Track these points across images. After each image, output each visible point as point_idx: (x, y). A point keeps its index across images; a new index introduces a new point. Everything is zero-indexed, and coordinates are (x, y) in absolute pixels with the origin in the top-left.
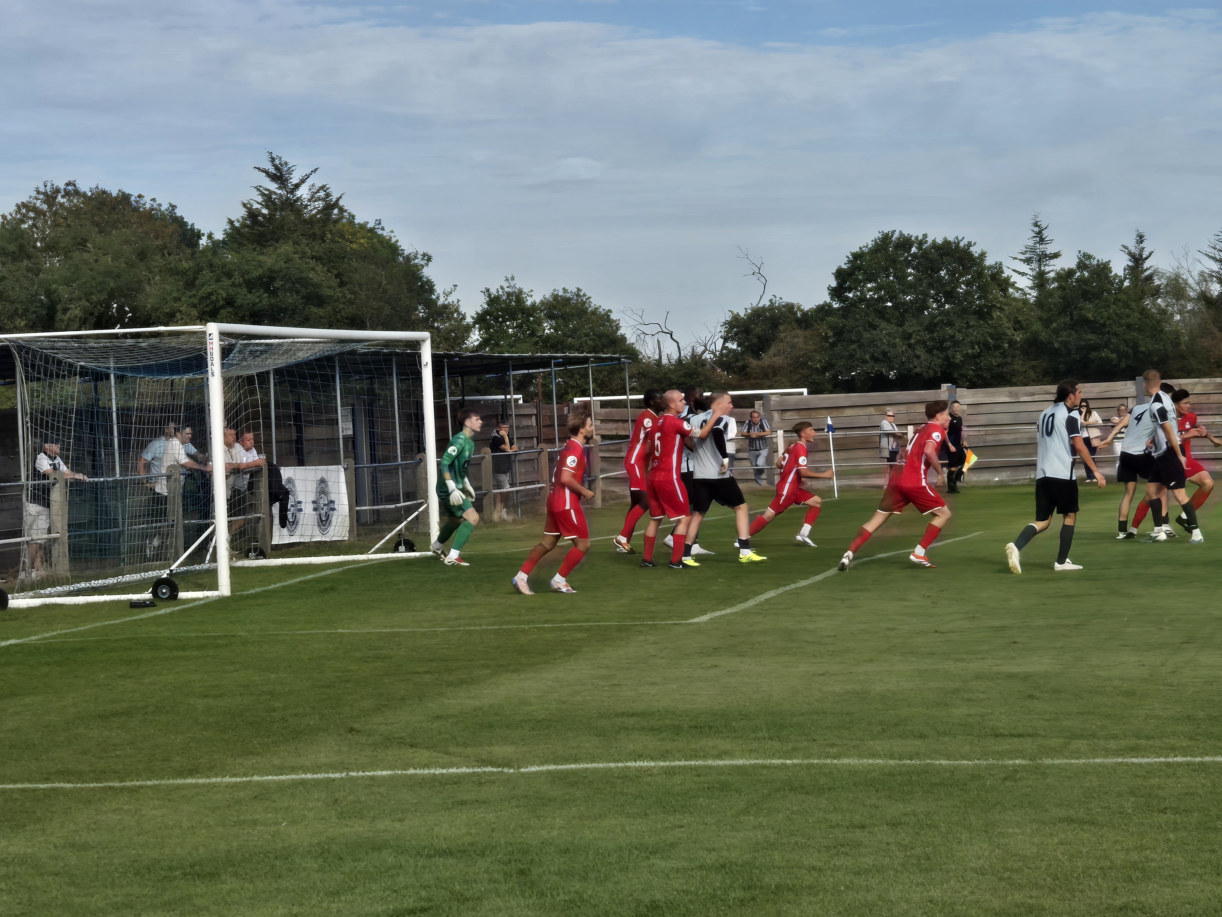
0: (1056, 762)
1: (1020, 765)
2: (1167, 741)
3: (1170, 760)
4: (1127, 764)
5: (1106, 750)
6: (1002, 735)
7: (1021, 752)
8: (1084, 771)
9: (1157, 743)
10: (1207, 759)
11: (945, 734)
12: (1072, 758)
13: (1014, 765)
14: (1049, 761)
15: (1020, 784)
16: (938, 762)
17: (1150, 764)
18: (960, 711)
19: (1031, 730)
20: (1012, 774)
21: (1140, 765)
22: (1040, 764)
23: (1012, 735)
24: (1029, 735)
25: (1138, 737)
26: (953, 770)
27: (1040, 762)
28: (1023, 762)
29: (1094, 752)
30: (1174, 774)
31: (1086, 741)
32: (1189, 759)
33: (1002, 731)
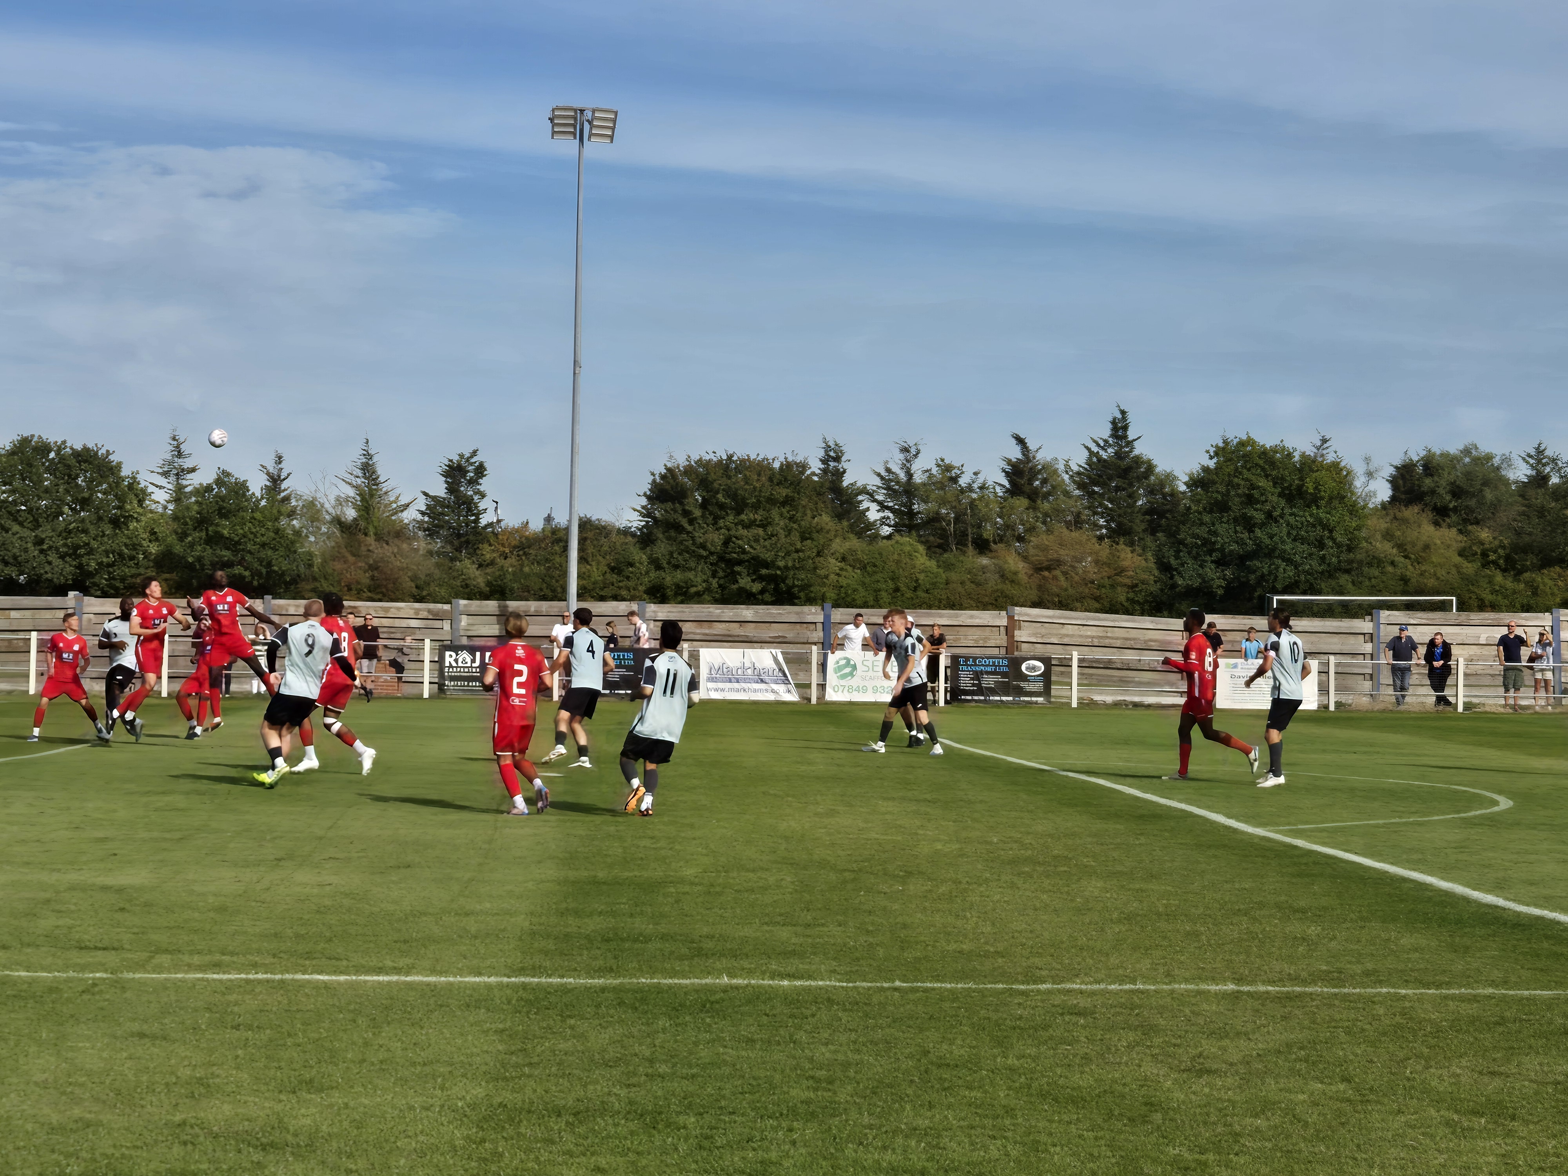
0: (137, 976)
1: (100, 979)
2: (251, 958)
3: (251, 976)
4: (207, 980)
5: (189, 966)
6: (86, 948)
7: (104, 965)
8: (164, 986)
9: (241, 959)
10: (288, 976)
11: (29, 945)
12: (154, 972)
13: (94, 979)
14: (131, 975)
15: (97, 997)
16: (17, 974)
17: (230, 980)
18: (47, 923)
19: (116, 944)
20: (92, 988)
21: (221, 981)
22: (121, 978)
23: (96, 948)
24: (114, 949)
25: (224, 954)
26: (31, 982)
27: (120, 976)
28: (105, 975)
29: (177, 968)
30: (253, 990)
31: (169, 956)
32: (269, 976)
33: (88, 943)
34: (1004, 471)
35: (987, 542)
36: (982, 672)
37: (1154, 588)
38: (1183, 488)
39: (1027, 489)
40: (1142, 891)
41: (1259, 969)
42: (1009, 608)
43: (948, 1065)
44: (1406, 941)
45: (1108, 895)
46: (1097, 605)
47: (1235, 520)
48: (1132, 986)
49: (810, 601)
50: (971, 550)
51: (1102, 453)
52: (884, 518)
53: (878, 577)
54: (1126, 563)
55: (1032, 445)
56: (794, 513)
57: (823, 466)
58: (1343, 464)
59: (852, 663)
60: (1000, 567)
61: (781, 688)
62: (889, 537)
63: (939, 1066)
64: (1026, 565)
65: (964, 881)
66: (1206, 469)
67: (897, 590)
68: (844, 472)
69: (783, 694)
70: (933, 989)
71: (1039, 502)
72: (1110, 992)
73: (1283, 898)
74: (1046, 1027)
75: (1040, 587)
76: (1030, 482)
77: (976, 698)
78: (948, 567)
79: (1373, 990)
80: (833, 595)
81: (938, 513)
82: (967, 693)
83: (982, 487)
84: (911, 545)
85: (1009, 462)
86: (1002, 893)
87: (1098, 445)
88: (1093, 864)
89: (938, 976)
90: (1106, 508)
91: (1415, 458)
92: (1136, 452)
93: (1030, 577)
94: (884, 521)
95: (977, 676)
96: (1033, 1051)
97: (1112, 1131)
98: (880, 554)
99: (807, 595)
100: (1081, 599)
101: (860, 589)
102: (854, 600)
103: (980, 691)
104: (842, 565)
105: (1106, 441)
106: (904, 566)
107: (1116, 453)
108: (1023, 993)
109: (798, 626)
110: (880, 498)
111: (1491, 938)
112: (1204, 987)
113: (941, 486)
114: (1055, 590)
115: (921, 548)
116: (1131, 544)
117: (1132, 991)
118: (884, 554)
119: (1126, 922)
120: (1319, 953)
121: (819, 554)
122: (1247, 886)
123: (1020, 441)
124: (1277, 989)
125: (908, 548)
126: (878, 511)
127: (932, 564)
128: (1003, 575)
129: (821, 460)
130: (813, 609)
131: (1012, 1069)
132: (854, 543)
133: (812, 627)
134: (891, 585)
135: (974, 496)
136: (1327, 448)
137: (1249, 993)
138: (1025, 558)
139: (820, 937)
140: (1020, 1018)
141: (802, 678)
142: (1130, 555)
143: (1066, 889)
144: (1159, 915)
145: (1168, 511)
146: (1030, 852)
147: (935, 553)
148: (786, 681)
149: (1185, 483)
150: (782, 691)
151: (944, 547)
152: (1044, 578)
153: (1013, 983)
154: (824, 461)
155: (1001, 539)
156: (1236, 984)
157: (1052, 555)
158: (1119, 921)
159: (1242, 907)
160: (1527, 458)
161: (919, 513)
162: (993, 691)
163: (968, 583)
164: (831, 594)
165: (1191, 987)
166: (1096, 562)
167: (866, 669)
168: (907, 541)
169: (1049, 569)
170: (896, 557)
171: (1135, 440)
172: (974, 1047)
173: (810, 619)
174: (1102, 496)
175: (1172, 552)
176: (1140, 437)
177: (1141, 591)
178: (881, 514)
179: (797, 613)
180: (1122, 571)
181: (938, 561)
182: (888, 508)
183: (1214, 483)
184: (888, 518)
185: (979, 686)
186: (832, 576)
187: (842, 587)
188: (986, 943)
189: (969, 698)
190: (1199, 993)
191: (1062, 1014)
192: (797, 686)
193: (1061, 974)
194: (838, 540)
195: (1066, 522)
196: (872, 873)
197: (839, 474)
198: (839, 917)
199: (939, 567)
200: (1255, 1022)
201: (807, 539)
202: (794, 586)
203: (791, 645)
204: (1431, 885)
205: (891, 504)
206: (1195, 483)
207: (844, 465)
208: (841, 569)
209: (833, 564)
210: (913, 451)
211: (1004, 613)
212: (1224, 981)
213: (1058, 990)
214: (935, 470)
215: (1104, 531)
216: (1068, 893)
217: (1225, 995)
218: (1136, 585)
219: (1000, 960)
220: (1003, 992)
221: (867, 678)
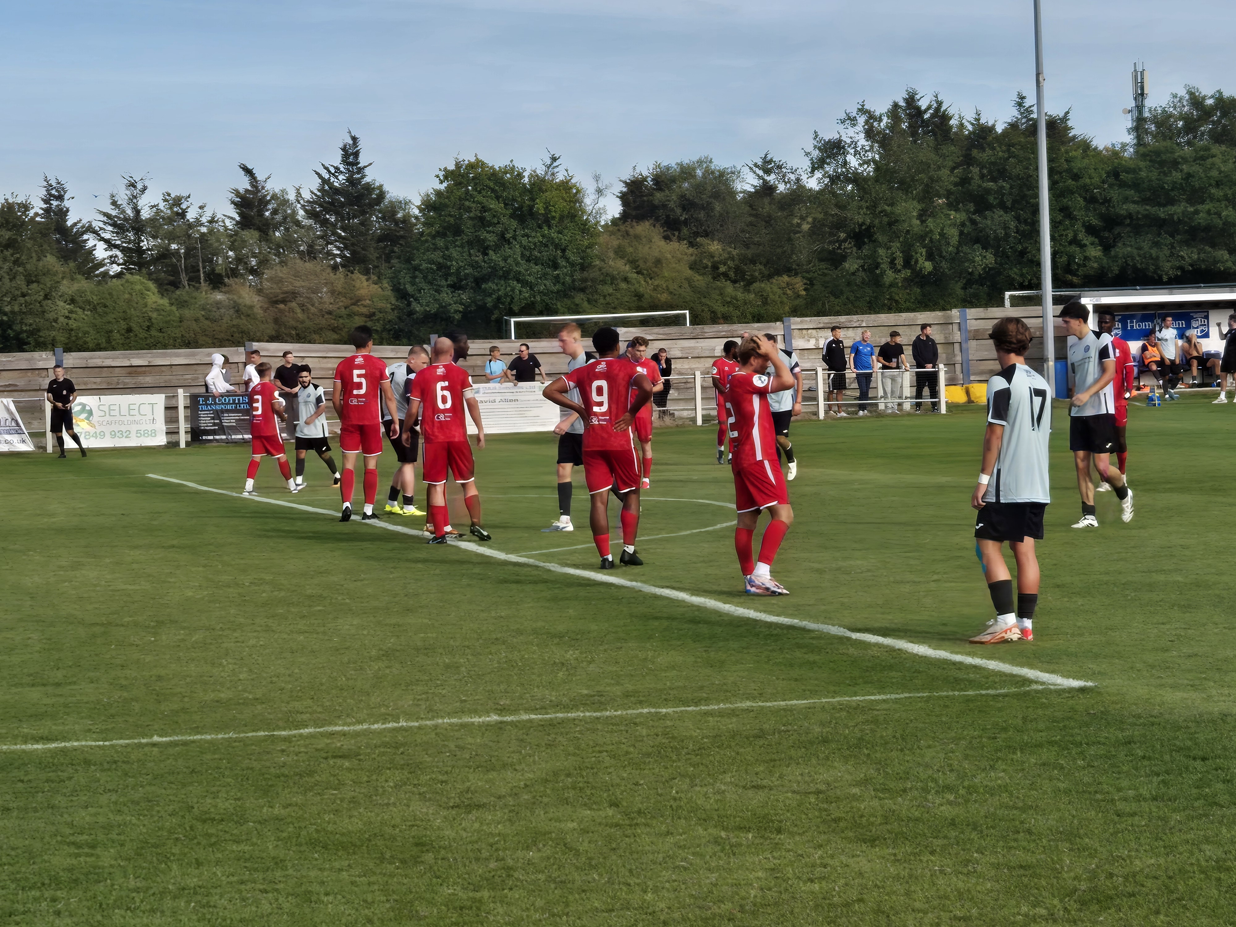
34: (233, 202)
35: (220, 276)
36: (223, 411)
37: (392, 316)
38: (416, 212)
39: (257, 221)
40: (399, 626)
41: (521, 697)
42: (247, 343)
43: (213, 820)
44: (663, 659)
45: (365, 632)
46: (335, 336)
47: (470, 243)
48: (395, 725)
49: (41, 346)
50: (204, 285)
51: (332, 179)
52: (111, 257)
53: (111, 317)
54: (363, 292)
55: (260, 176)
56: (18, 255)
57: (45, 206)
58: (573, 181)
59: (88, 408)
60: (235, 302)
61: (15, 438)
62: (119, 275)
63: (204, 821)
64: (261, 298)
65: (218, 628)
66: (438, 193)
67: (129, 330)
68: (68, 210)
69: (17, 445)
70: (193, 742)
71: (271, 232)
72: (374, 732)
73: (540, 624)
74: (311, 773)
75: (276, 321)
76: (261, 214)
77: (217, 437)
78: (182, 304)
79: (635, 712)
80: (62, 339)
81: (167, 249)
82: (208, 432)
83: (212, 221)
84: (142, 283)
85: (237, 193)
86: (258, 638)
87: (329, 172)
88: (347, 601)
89: (197, 727)
90: (340, 236)
91: (645, 173)
92: (367, 179)
93: (265, 310)
94: (113, 260)
95: (218, 415)
96: (298, 799)
97: (385, 875)
98: (110, 294)
99: (36, 340)
100: (319, 331)
101: (92, 332)
102: (85, 343)
103: (222, 430)
104: (71, 307)
105: (337, 168)
106: (135, 305)
107: (347, 180)
108: (286, 739)
109: (29, 374)
110: (107, 236)
111: (745, 651)
112: (467, 719)
113: (169, 220)
114: (292, 323)
115: (151, 285)
116: (366, 272)
117: (394, 729)
118: (114, 293)
119: (384, 658)
120: (578, 677)
121: (46, 297)
122: (503, 614)
123: (248, 172)
124: (540, 716)
125: (138, 287)
126: (106, 250)
127: (165, 302)
128: (238, 309)
129: (42, 199)
130: (44, 354)
131: (278, 819)
132: (82, 284)
133: (44, 373)
134: (123, 325)
135: (204, 230)
136: (557, 166)
137: (512, 723)
138: (260, 291)
139: (73, 696)
140: (284, 765)
141: (36, 427)
142: (365, 284)
143: (322, 629)
144: (418, 649)
145: (402, 237)
146: (283, 594)
147: (166, 290)
148: (19, 432)
149: (418, 207)
150: (15, 441)
151: (176, 284)
152: (281, 311)
153: (274, 730)
154: (46, 201)
155: (234, 273)
156: (499, 715)
157: (287, 287)
158: (378, 658)
159: (499, 636)
160: (754, 168)
161: (148, 249)
162: (235, 430)
163: (202, 319)
164: (61, 337)
165: (454, 720)
166: (333, 292)
167: (103, 414)
168: (137, 279)
169: (284, 301)
170: (127, 296)
171: (365, 167)
172: (239, 799)
173: (41, 365)
174: (334, 225)
175: (408, 279)
176: (370, 164)
177: (378, 320)
178: (110, 253)
179: (27, 360)
180: (358, 301)
181: (170, 299)
182: (116, 247)
183: (446, 206)
184: (116, 256)
185: (220, 425)
186: (62, 319)
187: (72, 330)
188: (244, 691)
189: (211, 437)
190: (463, 726)
191: (326, 758)
192: (32, 435)
193: (322, 716)
194: (65, 282)
195: (298, 252)
196: (123, 626)
197: (63, 213)
198: (91, 674)
199: (172, 304)
200: (521, 752)
201: (33, 282)
202: (22, 331)
203: (23, 393)
204: (683, 601)
205: (118, 242)
206: (428, 206)
207: (66, 203)
208: (71, 312)
209: (63, 307)
210: (140, 186)
211: (242, 349)
212: (487, 713)
213: (322, 735)
214: (162, 205)
215: (338, 260)
216: (324, 633)
217: (488, 726)
218: (374, 314)
219: (259, 707)
220: (266, 739)
221: (104, 423)
